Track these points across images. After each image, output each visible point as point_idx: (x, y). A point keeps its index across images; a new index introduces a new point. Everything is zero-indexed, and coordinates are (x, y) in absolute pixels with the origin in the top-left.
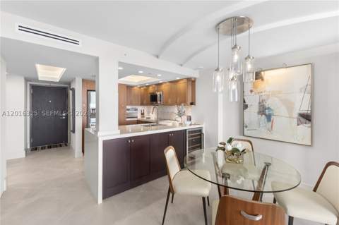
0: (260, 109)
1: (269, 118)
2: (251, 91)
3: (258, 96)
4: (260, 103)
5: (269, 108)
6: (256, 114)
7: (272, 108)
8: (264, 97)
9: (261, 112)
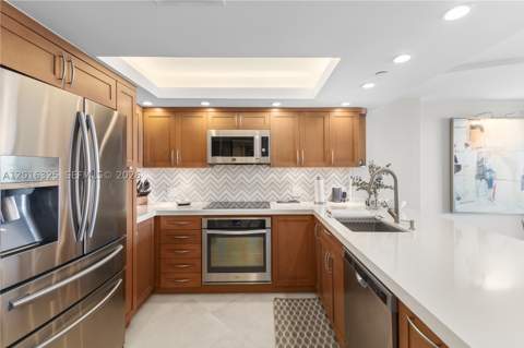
0: (478, 171)
1: (490, 183)
2: (467, 145)
3: (475, 152)
4: (478, 163)
5: (490, 170)
6: (473, 179)
7: (494, 170)
8: (484, 155)
9: (481, 176)
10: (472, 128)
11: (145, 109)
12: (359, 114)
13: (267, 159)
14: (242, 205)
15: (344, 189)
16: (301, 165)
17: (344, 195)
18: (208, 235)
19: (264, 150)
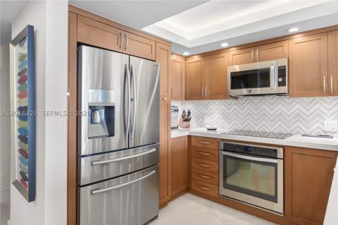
11: (186, 58)
13: (284, 89)
18: (224, 156)
19: (280, 80)
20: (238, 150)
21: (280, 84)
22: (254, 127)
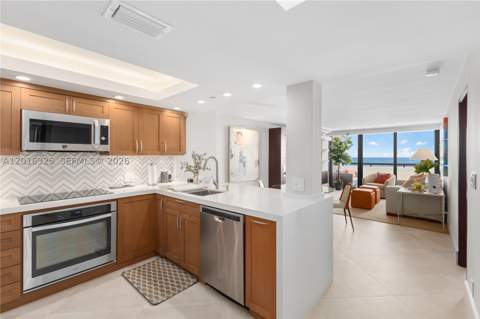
2: (236, 143)
3: (239, 147)
5: (244, 157)
6: (238, 162)
8: (241, 149)
9: (241, 161)
10: (238, 133)
12: (183, 116)
13: (106, 148)
14: (65, 196)
15: (170, 173)
16: (139, 153)
17: (170, 176)
18: (33, 233)
19: (103, 138)
20: (60, 217)
21: (102, 142)
22: (71, 186)
